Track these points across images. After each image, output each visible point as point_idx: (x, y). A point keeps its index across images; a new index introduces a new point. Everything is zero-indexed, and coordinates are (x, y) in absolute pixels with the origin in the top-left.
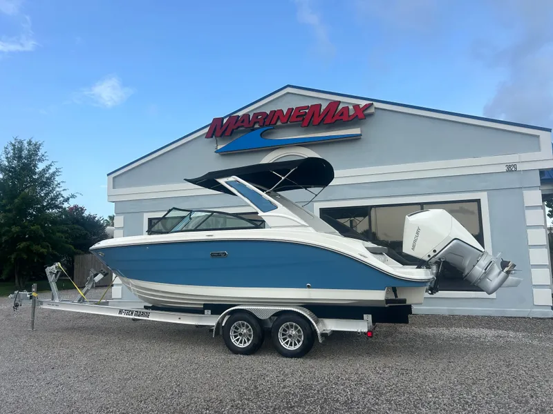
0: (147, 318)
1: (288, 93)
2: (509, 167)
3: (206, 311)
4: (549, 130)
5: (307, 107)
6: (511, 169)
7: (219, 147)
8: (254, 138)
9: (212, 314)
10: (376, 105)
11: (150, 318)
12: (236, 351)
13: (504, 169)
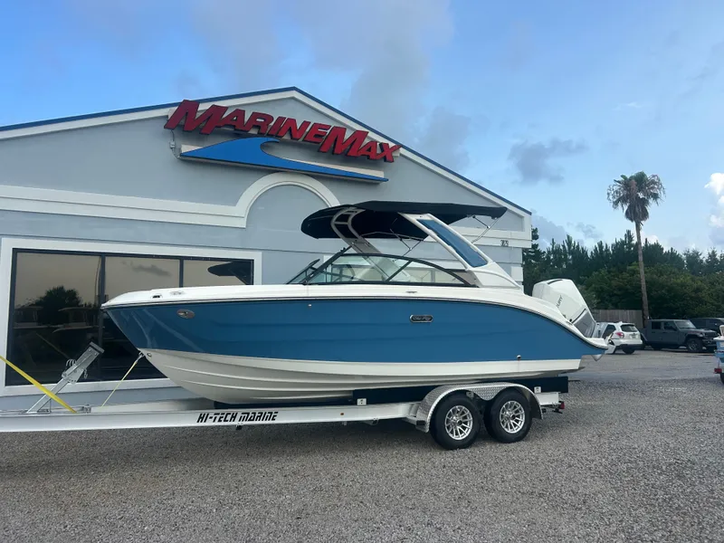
0: (271, 422)
1: (293, 98)
2: (503, 242)
3: (359, 400)
4: (530, 213)
5: (327, 127)
6: (504, 244)
7: (186, 148)
8: (249, 148)
9: (368, 403)
10: (402, 151)
11: (277, 421)
12: (449, 445)
13: (500, 244)
